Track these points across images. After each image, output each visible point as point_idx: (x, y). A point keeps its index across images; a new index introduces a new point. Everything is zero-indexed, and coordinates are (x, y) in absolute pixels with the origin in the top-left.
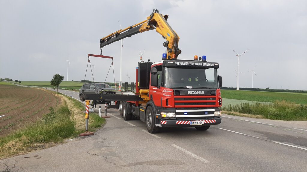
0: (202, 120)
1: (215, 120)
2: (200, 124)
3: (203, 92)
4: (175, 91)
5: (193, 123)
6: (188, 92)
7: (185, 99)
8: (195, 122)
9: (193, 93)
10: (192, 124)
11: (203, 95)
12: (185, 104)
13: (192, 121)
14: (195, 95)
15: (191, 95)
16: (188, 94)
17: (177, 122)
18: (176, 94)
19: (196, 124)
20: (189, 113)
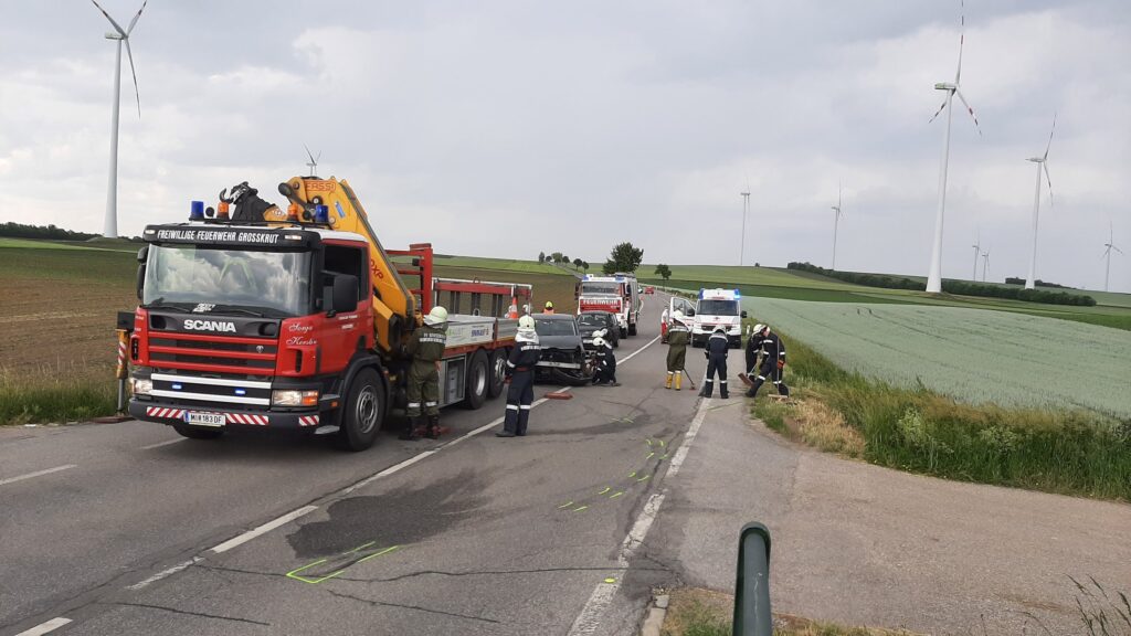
0: (222, 413)
1: (266, 418)
2: (213, 424)
3: (232, 324)
4: (153, 317)
5: (193, 417)
6: (186, 322)
7: (180, 343)
8: (198, 415)
9: (198, 325)
10: (191, 421)
11: (229, 334)
12: (180, 357)
13: (189, 410)
14: (207, 332)
15: (193, 332)
16: (186, 327)
17: (149, 409)
18: (154, 326)
19: (202, 422)
20: (186, 387)
